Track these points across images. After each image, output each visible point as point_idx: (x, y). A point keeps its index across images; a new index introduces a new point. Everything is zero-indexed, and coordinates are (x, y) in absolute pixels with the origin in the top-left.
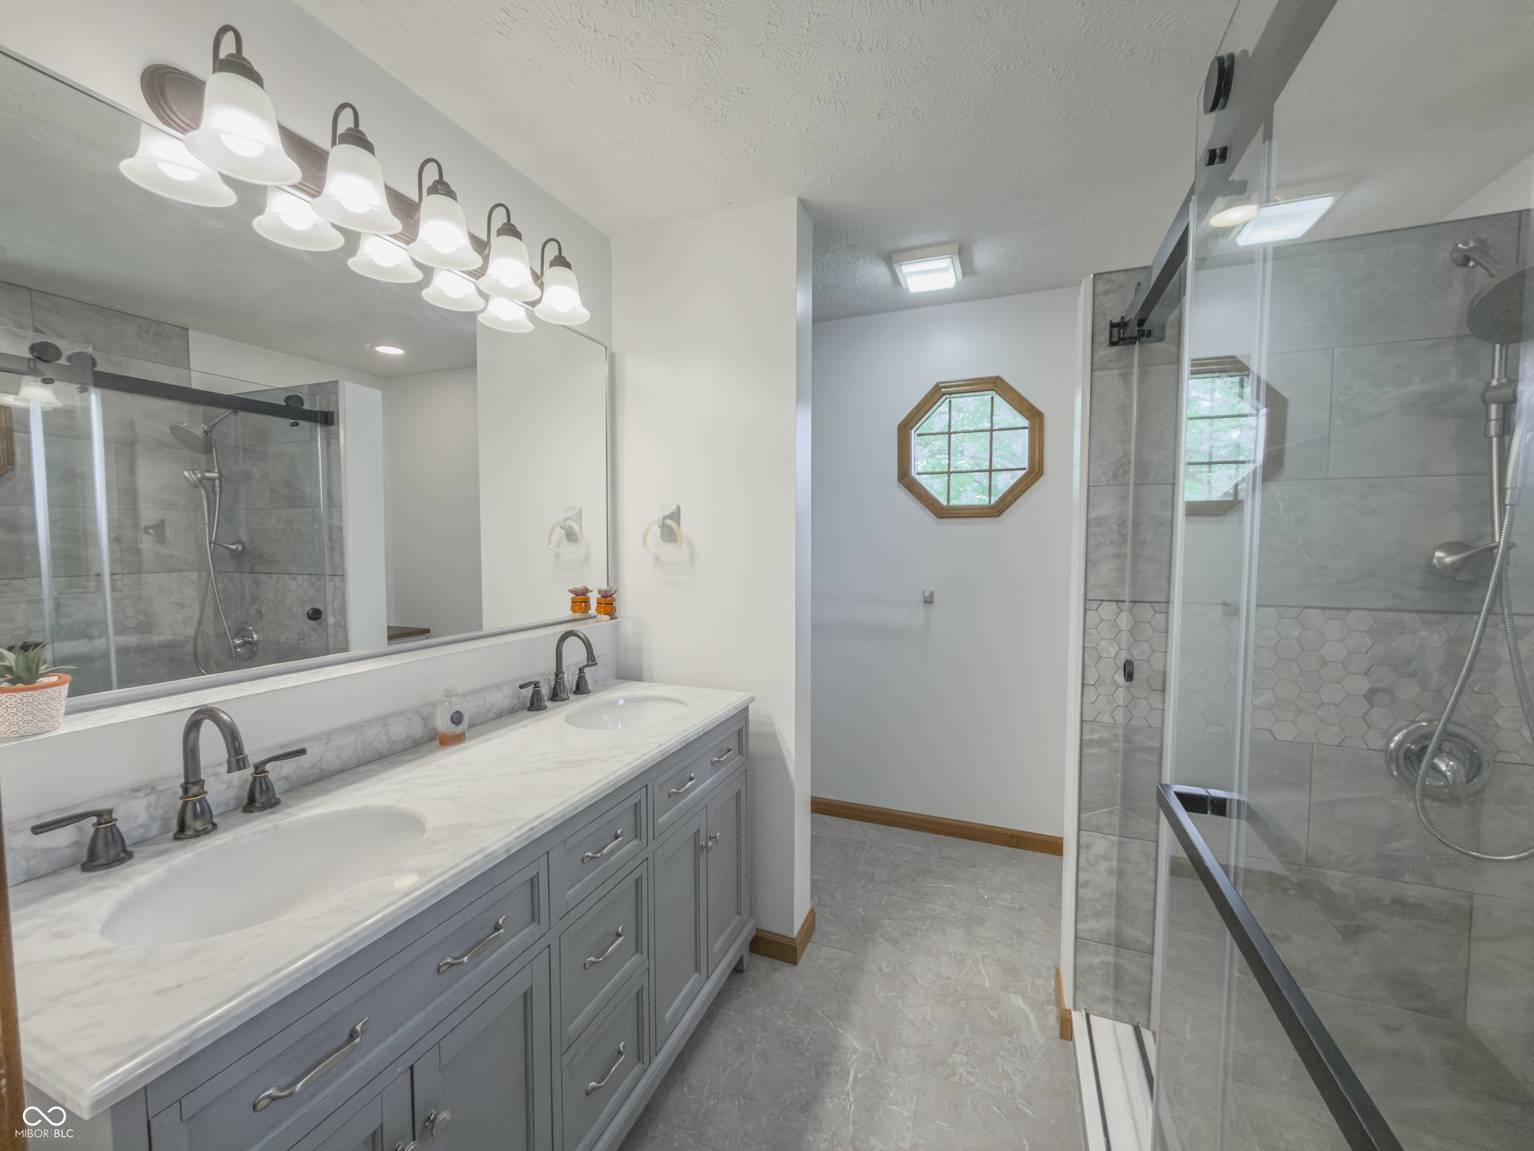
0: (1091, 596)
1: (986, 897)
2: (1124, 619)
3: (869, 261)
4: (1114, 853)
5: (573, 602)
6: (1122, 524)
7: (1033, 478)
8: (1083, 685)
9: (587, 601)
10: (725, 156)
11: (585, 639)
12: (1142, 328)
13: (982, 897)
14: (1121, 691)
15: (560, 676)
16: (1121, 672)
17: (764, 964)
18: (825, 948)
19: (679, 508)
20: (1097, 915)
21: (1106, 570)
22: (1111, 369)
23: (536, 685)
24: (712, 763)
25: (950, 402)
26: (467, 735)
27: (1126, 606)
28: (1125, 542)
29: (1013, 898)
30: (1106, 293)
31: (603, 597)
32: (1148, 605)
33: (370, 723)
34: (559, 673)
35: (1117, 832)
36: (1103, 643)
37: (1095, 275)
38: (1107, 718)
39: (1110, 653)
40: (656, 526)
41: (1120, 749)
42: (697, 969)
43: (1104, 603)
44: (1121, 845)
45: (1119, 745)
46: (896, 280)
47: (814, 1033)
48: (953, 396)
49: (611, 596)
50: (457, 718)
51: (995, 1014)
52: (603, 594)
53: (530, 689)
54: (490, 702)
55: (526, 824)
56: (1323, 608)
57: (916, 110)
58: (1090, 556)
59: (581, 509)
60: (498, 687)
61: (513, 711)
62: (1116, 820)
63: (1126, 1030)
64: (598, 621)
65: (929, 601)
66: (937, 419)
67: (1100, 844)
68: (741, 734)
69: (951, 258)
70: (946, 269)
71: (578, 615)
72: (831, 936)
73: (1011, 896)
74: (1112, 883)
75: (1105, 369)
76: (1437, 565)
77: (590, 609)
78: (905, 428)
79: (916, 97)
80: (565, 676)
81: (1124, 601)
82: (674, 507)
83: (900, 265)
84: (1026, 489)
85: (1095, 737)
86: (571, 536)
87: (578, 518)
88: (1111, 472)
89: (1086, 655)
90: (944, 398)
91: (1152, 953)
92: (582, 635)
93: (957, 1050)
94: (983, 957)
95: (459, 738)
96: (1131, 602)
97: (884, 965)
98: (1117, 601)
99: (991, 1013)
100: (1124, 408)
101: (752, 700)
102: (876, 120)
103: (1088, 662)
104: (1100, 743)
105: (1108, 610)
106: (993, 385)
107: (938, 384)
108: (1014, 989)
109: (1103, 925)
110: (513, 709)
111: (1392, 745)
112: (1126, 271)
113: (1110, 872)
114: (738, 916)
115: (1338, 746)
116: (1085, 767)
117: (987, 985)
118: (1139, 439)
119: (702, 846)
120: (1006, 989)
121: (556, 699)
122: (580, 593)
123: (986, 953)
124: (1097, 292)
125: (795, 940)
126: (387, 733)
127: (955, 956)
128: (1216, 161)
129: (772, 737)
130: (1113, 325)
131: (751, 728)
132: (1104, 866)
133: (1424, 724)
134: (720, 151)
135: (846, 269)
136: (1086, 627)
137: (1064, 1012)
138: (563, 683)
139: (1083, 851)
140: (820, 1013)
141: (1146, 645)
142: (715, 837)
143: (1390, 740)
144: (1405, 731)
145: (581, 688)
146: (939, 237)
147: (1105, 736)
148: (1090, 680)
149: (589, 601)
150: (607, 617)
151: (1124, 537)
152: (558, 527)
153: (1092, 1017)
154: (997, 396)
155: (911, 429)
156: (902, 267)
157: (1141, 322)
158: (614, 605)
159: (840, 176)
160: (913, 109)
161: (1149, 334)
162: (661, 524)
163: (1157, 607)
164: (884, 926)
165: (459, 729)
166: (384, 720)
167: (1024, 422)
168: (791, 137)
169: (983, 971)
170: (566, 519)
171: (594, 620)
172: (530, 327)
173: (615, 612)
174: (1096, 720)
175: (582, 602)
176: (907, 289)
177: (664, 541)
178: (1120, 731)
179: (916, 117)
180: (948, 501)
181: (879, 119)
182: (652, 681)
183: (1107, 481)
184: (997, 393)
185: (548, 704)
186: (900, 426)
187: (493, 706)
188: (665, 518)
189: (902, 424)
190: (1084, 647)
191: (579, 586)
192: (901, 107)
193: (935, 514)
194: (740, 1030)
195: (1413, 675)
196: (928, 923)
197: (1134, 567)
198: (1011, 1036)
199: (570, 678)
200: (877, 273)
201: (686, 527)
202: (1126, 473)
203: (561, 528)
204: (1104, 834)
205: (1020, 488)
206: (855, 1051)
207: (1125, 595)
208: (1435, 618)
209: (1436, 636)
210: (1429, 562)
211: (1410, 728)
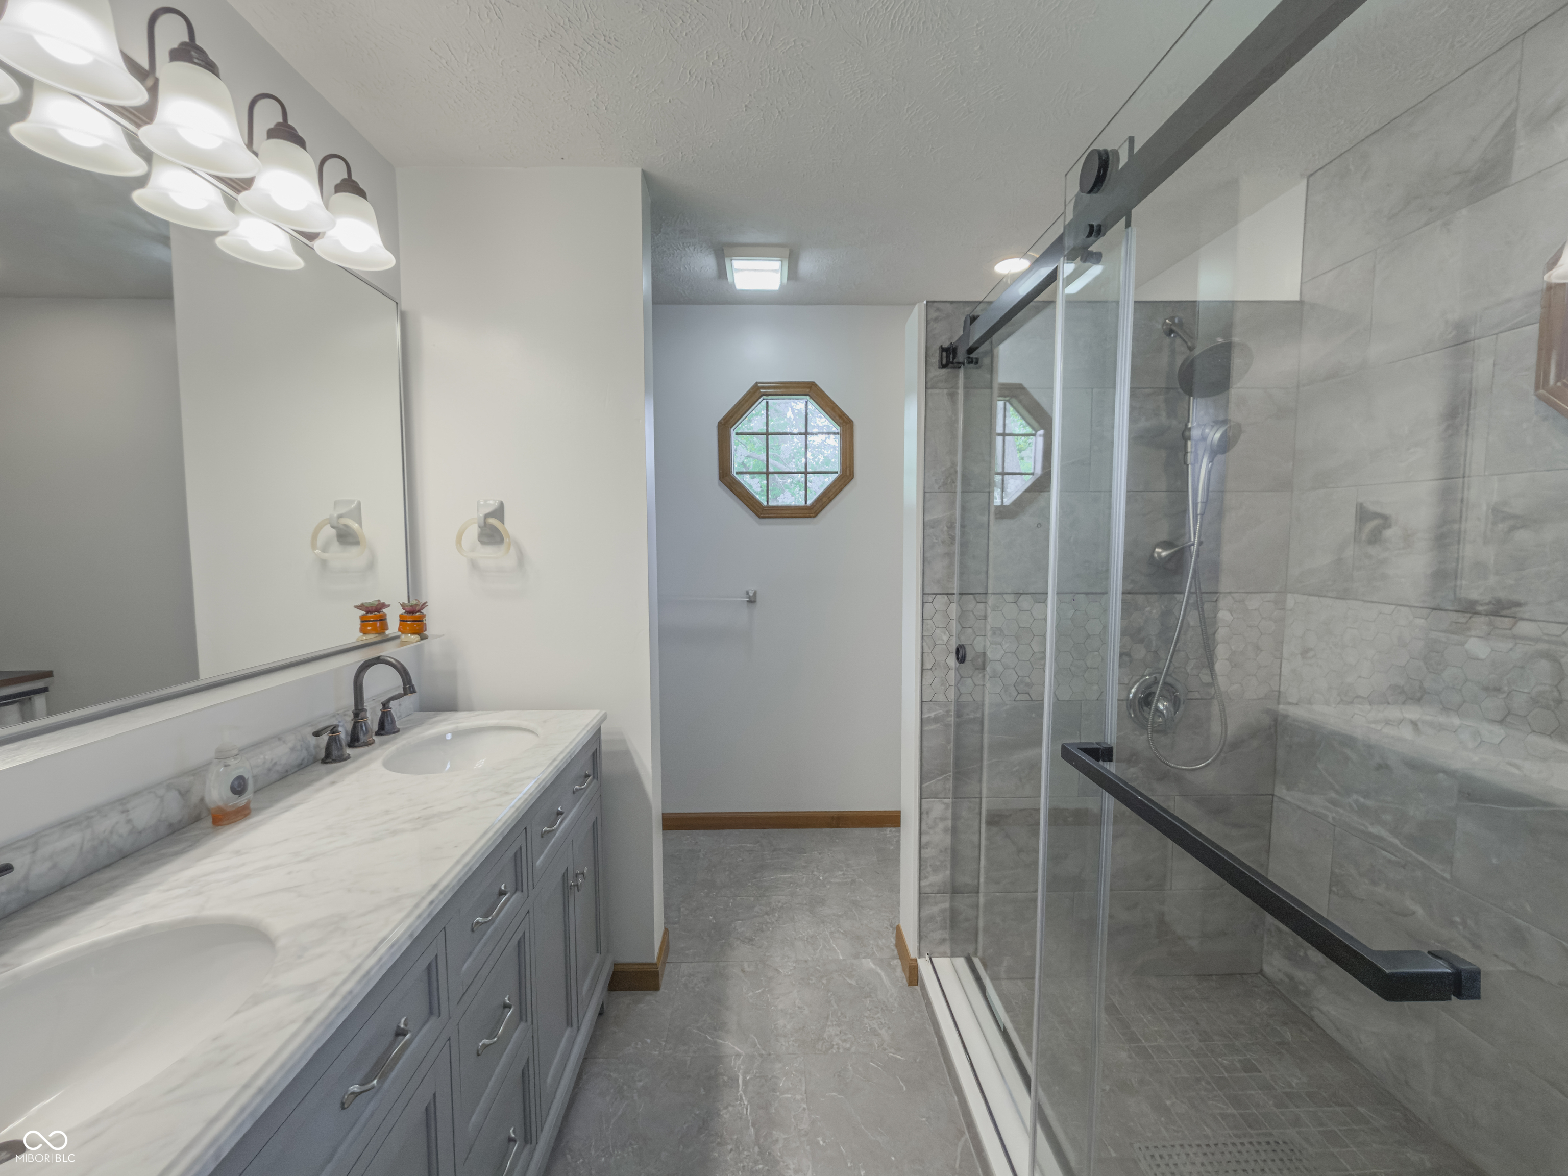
0: (927, 591)
1: (821, 878)
2: (954, 609)
3: (699, 250)
4: (949, 814)
5: (362, 621)
6: (951, 526)
7: (845, 482)
8: (922, 670)
9: (383, 620)
10: (571, 106)
11: (399, 666)
12: (971, 356)
13: (818, 878)
14: (952, 673)
15: (362, 715)
16: (954, 656)
17: (625, 999)
18: (684, 965)
19: (502, 505)
20: (936, 870)
21: (939, 567)
22: (940, 388)
23: (334, 730)
24: (574, 792)
25: (767, 402)
26: (252, 806)
27: (956, 597)
28: (953, 543)
29: (844, 874)
30: (936, 320)
31: (408, 612)
32: (971, 596)
33: (100, 810)
34: (358, 711)
35: (951, 795)
36: (938, 631)
37: (927, 302)
38: (941, 697)
39: (943, 640)
40: (476, 526)
41: (953, 723)
42: (569, 1023)
43: (938, 596)
44: (955, 806)
45: (952, 720)
46: (722, 273)
47: (695, 1052)
48: (770, 397)
49: (419, 611)
50: (239, 787)
51: (853, 982)
52: (408, 609)
53: (325, 738)
54: (272, 760)
55: (423, 898)
56: (1087, 594)
57: (783, 111)
58: (928, 555)
59: (359, 504)
60: (279, 737)
61: (301, 767)
62: (950, 785)
63: (961, 962)
64: (403, 643)
65: (752, 601)
66: (754, 420)
67: (939, 808)
68: (595, 757)
69: (781, 261)
70: (775, 271)
71: (372, 637)
72: (687, 952)
73: (842, 873)
74: (948, 840)
75: (936, 388)
76: (1157, 558)
77: (387, 629)
78: (726, 425)
79: (785, 98)
80: (368, 715)
81: (954, 594)
82: (496, 505)
83: (731, 260)
84: (840, 491)
85: (932, 715)
86: (346, 537)
87: (357, 513)
88: (942, 481)
89: (924, 644)
90: (761, 399)
91: (978, 892)
92: (392, 660)
93: (829, 1023)
94: (831, 933)
95: (242, 813)
96: (960, 594)
97: (746, 965)
98: (947, 594)
99: (850, 981)
100: (952, 423)
101: (604, 718)
102: (742, 111)
103: (926, 649)
104: (936, 720)
105: (941, 601)
106: (808, 390)
107: (757, 383)
108: (863, 955)
109: (939, 878)
110: (301, 764)
111: (1131, 695)
112: (952, 302)
113: (945, 830)
114: (599, 955)
115: (1098, 700)
116: (925, 743)
117: (841, 958)
118: (965, 451)
119: (571, 885)
120: (856, 956)
121: (357, 744)
122: (374, 608)
123: (833, 929)
124: (930, 317)
125: (656, 964)
126: (129, 821)
127: (807, 939)
128: (1094, 234)
129: (626, 755)
130: (943, 349)
131: (604, 747)
132: (941, 826)
133: (1147, 677)
134: (567, 99)
135: (673, 254)
136: (924, 618)
137: (911, 962)
138: (365, 724)
139: (924, 816)
140: (695, 1031)
141: (970, 631)
142: (583, 874)
143: (1129, 692)
144: (1138, 684)
145: (386, 727)
146: (773, 239)
147: (940, 713)
148: (928, 666)
149: (385, 619)
150: (415, 637)
151: (953, 538)
152: (329, 526)
153: (933, 959)
154: (811, 401)
155: (731, 428)
156: (733, 261)
157: (971, 351)
158: (424, 622)
159: (692, 157)
160: (781, 110)
161: (977, 362)
162: (482, 524)
163: (978, 597)
164: (737, 928)
165: (242, 801)
166: (122, 803)
167: (835, 428)
168: (651, 105)
169: (834, 946)
170: (340, 516)
171: (397, 641)
172: (298, 263)
173: (426, 630)
174: (933, 700)
175: (377, 620)
176: (733, 285)
177: (483, 543)
178: (952, 708)
179: (782, 118)
180: (768, 502)
181: (746, 110)
182: (470, 709)
183: (939, 488)
184: (811, 397)
185: (349, 751)
186: (720, 423)
187: (275, 764)
188: (487, 516)
189: (722, 421)
190: (923, 637)
191: (370, 599)
192: (769, 104)
193: (756, 514)
194: (614, 1075)
195: (1141, 641)
196: (777, 915)
197: (962, 565)
198: (870, 996)
199: (372, 717)
200: (705, 263)
201: (511, 525)
202: (954, 482)
203: (333, 527)
204: (940, 798)
205: (834, 490)
206: (738, 1055)
207: (954, 588)
208: (1154, 598)
209: (1154, 611)
210: (1152, 556)
211: (1141, 681)
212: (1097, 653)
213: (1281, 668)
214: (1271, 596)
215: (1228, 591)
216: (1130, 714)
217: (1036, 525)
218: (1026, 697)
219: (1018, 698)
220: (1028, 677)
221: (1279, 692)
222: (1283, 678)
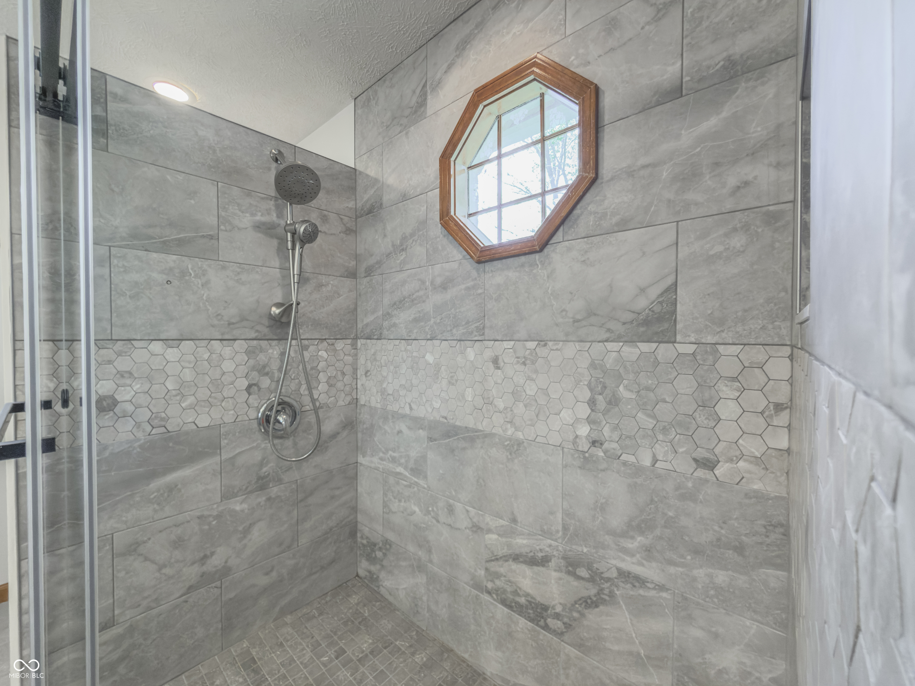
35: (66, 544)
56: (221, 340)
76: (273, 315)
111: (260, 414)
115: (235, 422)
133: (273, 400)
143: (259, 412)
144: (265, 406)
195: (267, 374)
207: (62, 335)
208: (274, 343)
209: (275, 352)
210: (270, 314)
211: (268, 403)
212: (232, 386)
213: (357, 385)
214: (349, 341)
215: (324, 338)
216: (261, 430)
217: (165, 282)
218: (163, 430)
219: (153, 432)
220: (164, 412)
221: (357, 399)
222: (358, 390)
